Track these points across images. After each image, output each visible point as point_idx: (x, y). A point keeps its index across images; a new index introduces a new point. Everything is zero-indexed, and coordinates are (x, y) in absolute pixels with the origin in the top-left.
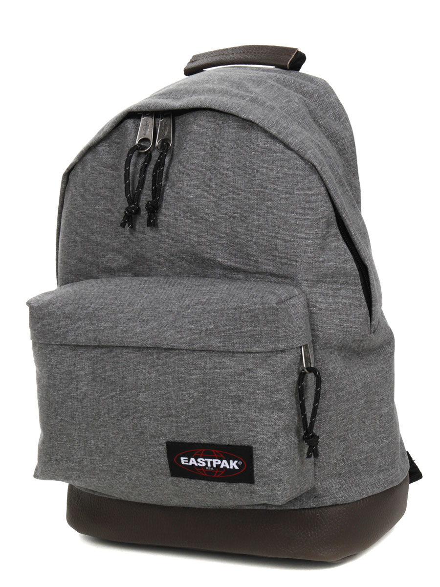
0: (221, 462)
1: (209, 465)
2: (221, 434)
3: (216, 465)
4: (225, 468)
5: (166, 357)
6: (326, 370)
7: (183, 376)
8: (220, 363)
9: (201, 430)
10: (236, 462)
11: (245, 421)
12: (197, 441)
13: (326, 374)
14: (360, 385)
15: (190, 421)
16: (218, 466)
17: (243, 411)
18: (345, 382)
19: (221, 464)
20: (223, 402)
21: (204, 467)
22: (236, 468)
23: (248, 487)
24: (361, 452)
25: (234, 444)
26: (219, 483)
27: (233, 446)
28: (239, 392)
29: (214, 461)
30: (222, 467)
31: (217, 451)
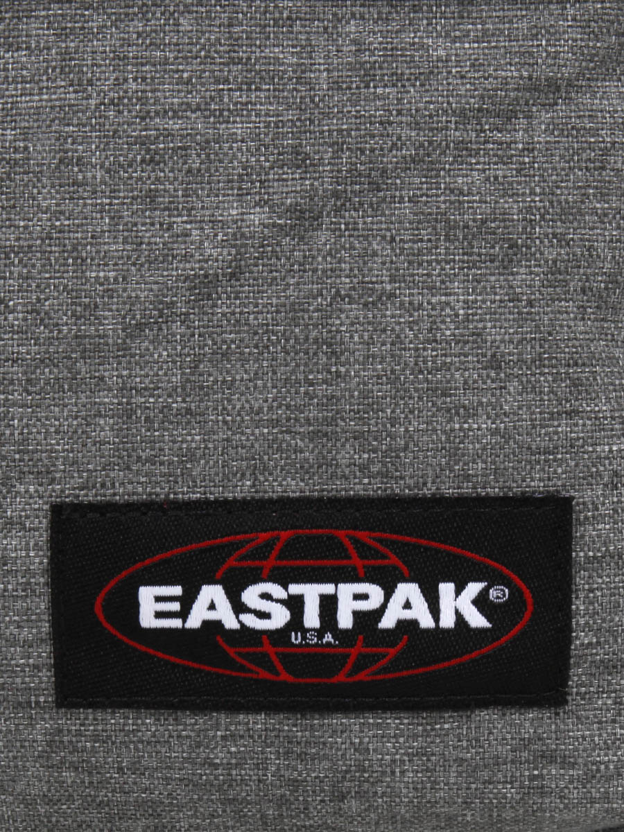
0: (388, 596)
1: (312, 618)
2: (393, 437)
3: (357, 615)
4: (408, 627)
5: (63, 34)
7: (174, 125)
8: (391, 53)
9: (275, 423)
10: (474, 588)
11: (539, 361)
12: (243, 489)
15: (211, 375)
16: (367, 620)
17: (530, 303)
19: (384, 607)
20: (415, 259)
21: (280, 636)
22: (477, 620)
23: (528, 731)
25: (467, 489)
26: (352, 722)
27: (461, 500)
28: (507, 203)
29: (345, 592)
30: (388, 622)
31: (362, 535)
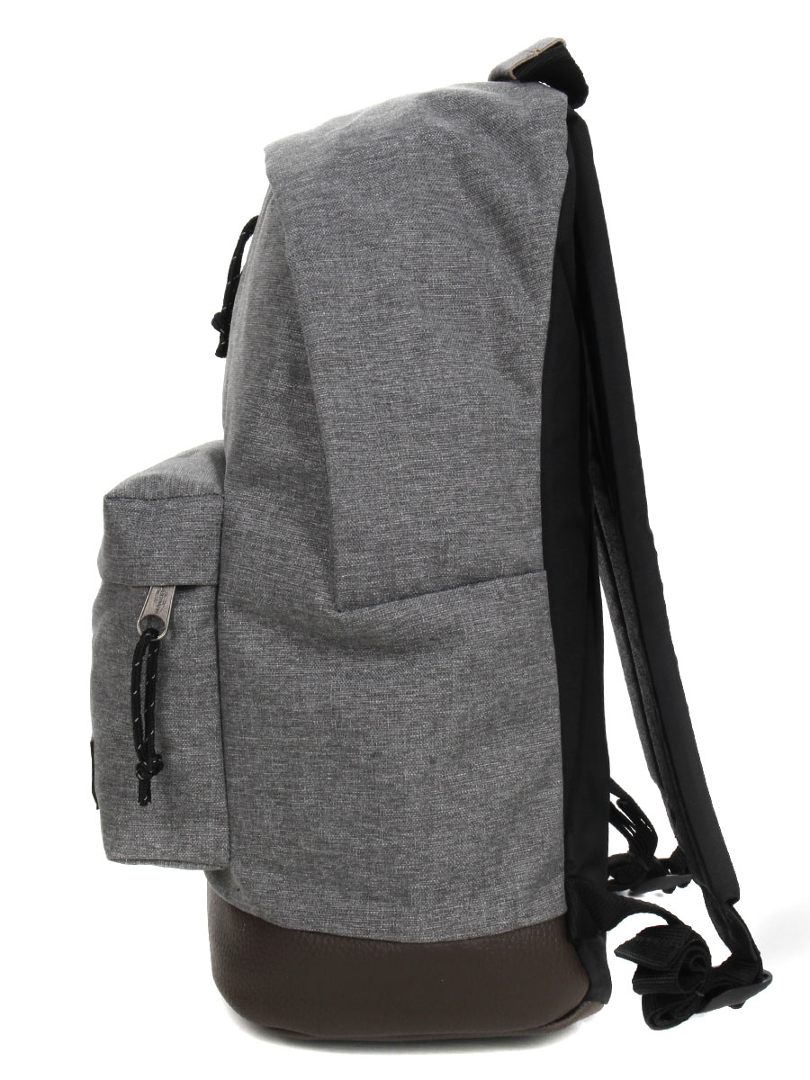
6: (237, 652)
13: (235, 660)
14: (311, 706)
18: (275, 689)
24: (321, 842)
